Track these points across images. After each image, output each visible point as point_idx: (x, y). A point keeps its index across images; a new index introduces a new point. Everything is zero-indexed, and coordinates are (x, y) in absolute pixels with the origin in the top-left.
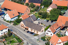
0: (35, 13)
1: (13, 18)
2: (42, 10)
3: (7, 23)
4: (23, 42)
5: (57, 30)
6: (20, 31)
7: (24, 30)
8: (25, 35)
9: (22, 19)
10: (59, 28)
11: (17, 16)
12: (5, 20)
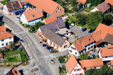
0: (73, 15)
1: (33, 21)
2: (86, 11)
3: (22, 27)
4: (29, 61)
5: (88, 47)
6: (33, 43)
7: (41, 42)
8: (38, 50)
9: (46, 23)
10: (92, 43)
11: (39, 18)
12: (21, 23)
